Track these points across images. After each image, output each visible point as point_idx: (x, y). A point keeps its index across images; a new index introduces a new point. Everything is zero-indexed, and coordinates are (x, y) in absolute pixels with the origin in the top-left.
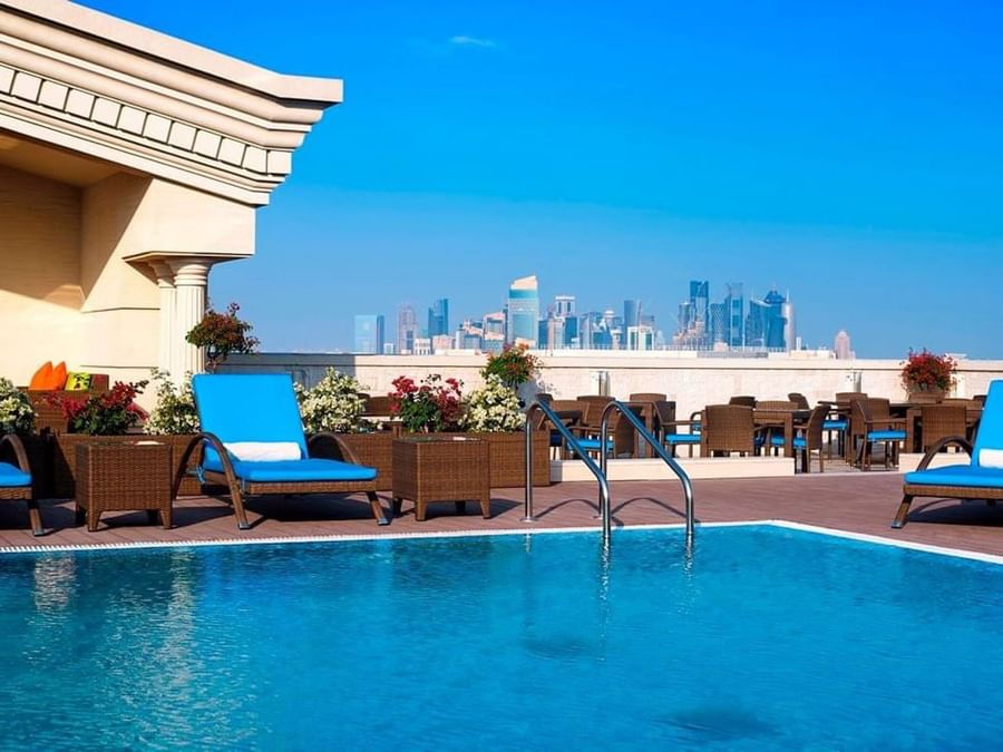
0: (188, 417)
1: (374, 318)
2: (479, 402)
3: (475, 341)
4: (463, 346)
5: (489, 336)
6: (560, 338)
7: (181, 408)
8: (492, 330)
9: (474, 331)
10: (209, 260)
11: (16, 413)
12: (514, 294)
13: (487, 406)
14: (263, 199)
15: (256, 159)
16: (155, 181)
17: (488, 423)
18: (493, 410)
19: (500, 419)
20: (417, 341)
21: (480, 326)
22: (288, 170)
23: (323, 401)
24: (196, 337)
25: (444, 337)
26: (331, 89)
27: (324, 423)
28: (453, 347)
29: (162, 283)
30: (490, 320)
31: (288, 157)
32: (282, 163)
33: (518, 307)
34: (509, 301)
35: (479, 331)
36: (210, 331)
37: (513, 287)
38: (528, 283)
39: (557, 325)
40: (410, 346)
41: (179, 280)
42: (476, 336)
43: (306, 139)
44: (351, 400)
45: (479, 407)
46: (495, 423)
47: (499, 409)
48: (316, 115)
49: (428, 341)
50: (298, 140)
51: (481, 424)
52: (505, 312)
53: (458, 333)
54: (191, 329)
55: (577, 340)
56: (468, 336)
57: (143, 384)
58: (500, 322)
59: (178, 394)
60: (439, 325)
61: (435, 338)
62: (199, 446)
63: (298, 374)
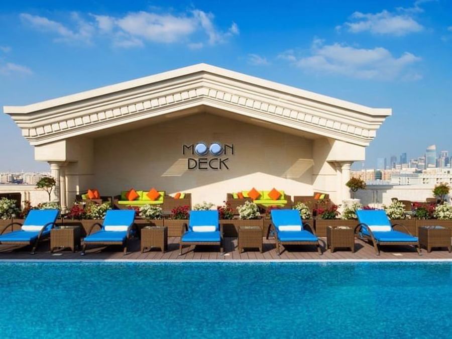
0: (353, 215)
1: (383, 159)
2: (441, 210)
3: (415, 165)
4: (411, 167)
5: (420, 164)
6: (443, 164)
7: (351, 212)
8: (421, 162)
9: (415, 162)
10: (351, 162)
11: (306, 213)
12: (428, 151)
13: (444, 211)
14: (368, 144)
15: (365, 133)
16: (336, 141)
17: (444, 217)
18: (446, 213)
19: (448, 216)
20: (397, 165)
21: (417, 161)
22: (375, 136)
23: (392, 210)
24: (349, 184)
25: (405, 164)
26: (388, 112)
27: (393, 216)
28: (408, 167)
29: (338, 171)
30: (420, 159)
31: (375, 132)
32: (373, 134)
33: (429, 155)
34: (426, 153)
35: (417, 162)
36: (353, 183)
37: (428, 149)
38: (433, 147)
39: (443, 160)
40: (394, 167)
41: (343, 168)
42: (415, 164)
43: (380, 127)
44: (401, 210)
45: (441, 212)
46: (447, 217)
47: (448, 212)
48: (383, 119)
49: (400, 166)
50: (378, 127)
51: (442, 217)
52: (425, 156)
53: (410, 163)
54: (347, 182)
55: (449, 165)
56: (413, 164)
57: (340, 205)
58: (423, 159)
59: (350, 208)
60: (404, 161)
61: (403, 164)
62: (360, 227)
63: (375, 192)
